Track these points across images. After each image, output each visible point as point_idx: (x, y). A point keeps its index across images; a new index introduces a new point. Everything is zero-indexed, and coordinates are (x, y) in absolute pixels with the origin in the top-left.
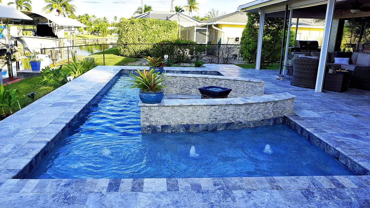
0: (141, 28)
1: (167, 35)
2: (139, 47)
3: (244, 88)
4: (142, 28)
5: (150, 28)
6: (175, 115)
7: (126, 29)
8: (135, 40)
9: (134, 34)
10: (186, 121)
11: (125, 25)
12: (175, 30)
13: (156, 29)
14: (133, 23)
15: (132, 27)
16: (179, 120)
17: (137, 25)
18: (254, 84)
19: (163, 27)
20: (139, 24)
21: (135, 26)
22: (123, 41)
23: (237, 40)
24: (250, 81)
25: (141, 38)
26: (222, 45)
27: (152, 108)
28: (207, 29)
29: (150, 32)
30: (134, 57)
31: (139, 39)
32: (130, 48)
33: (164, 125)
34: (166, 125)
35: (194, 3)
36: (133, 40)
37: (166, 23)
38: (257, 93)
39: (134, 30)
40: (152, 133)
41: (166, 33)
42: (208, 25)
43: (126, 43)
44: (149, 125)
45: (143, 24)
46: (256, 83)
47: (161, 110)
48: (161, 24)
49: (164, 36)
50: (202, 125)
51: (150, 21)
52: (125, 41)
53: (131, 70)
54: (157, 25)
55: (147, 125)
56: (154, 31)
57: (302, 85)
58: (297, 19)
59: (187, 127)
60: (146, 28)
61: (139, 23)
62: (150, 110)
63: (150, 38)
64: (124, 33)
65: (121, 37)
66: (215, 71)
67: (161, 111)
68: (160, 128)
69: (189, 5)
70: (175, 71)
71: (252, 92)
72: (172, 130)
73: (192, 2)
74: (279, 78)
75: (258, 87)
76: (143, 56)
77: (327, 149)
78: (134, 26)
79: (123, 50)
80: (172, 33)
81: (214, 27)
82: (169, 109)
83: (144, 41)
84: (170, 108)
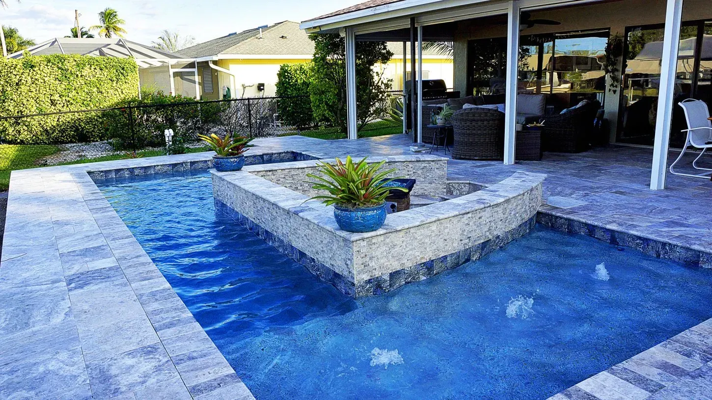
0: (53, 76)
1: (118, 89)
2: (56, 120)
3: (408, 175)
4: (57, 77)
5: (77, 76)
6: (411, 247)
7: (15, 80)
8: (44, 105)
9: (38, 92)
10: (429, 255)
11: (11, 73)
12: (134, 77)
13: (91, 77)
14: (32, 67)
15: (31, 74)
16: (417, 254)
17: (44, 71)
18: (427, 165)
19: (107, 71)
20: (49, 67)
21: (39, 72)
22: (11, 108)
23: (262, 88)
24: (420, 161)
25: (57, 99)
26: (233, 102)
27: (374, 241)
28: (195, 70)
29: (78, 83)
30: (46, 143)
31: (52, 102)
32: (34, 123)
33: (394, 271)
34: (397, 271)
35: (114, 21)
36: (37, 105)
37: (114, 63)
38: (434, 181)
39: (37, 82)
40: (374, 295)
41: (117, 83)
42: (197, 63)
43: (18, 112)
44: (369, 278)
45: (59, 68)
46: (432, 163)
47: (388, 240)
48: (102, 66)
49: (112, 91)
50: (452, 255)
51: (75, 61)
52: (16, 108)
53: (110, 171)
54: (93, 67)
55: (365, 279)
56: (89, 82)
57: (476, 156)
58: (402, 43)
59: (429, 266)
60: (68, 76)
61: (47, 65)
62: (370, 244)
63: (79, 97)
64: (9, 89)
65: (4, 100)
66: (288, 152)
67: (388, 244)
68: (387, 281)
69: (103, 25)
70: (208, 161)
71: (424, 180)
72: (406, 279)
73: (109, 18)
74: (419, 149)
75: (436, 170)
76: (67, 138)
77: (666, 253)
78: (34, 73)
79: (13, 129)
80: (130, 83)
81: (212, 66)
82: (401, 236)
83: (65, 105)
84: (402, 234)
